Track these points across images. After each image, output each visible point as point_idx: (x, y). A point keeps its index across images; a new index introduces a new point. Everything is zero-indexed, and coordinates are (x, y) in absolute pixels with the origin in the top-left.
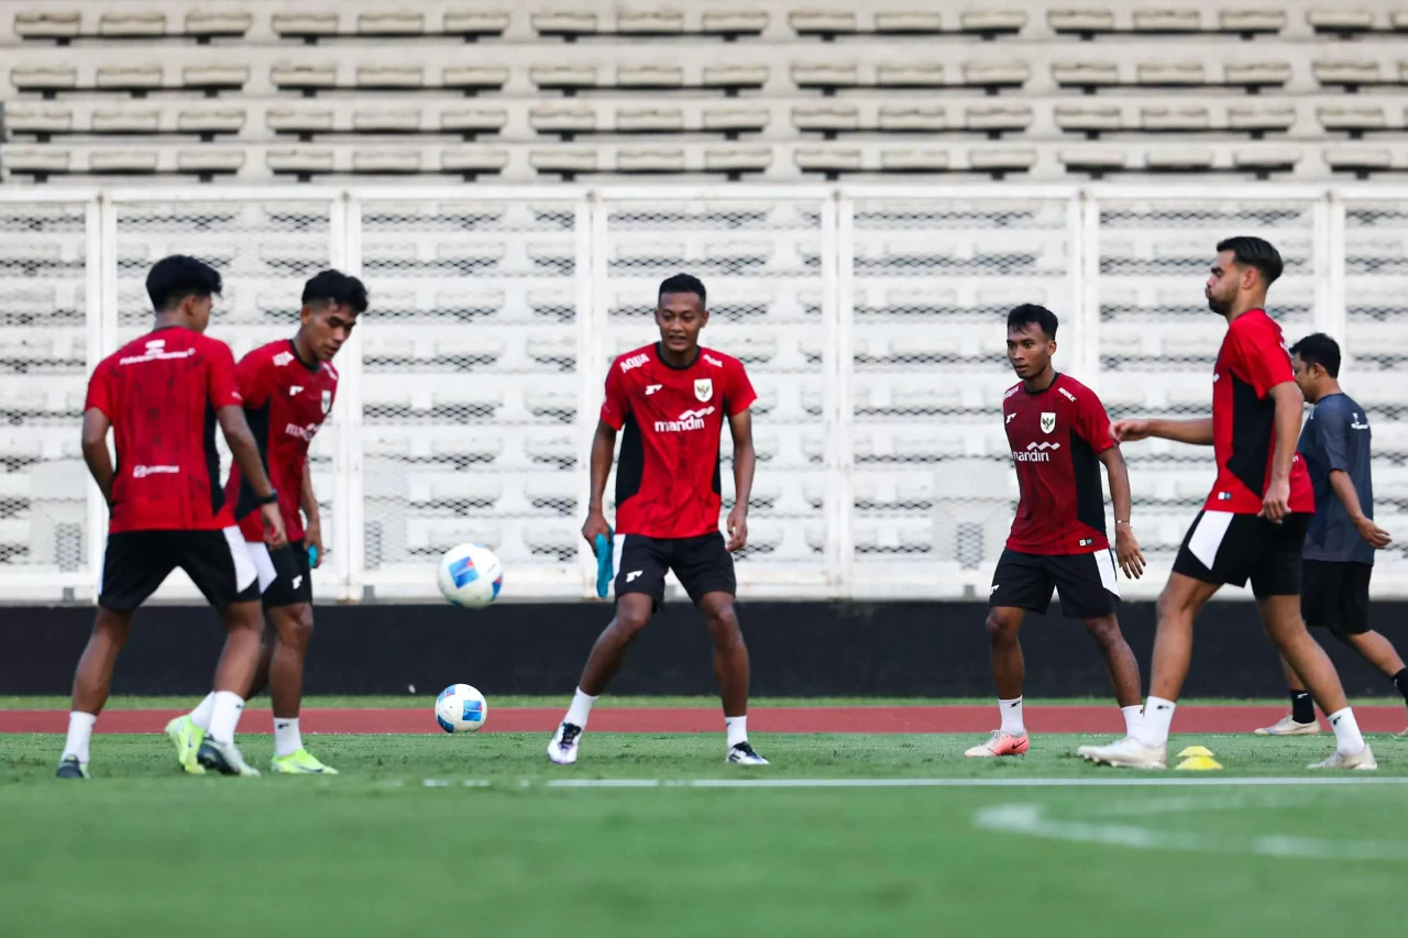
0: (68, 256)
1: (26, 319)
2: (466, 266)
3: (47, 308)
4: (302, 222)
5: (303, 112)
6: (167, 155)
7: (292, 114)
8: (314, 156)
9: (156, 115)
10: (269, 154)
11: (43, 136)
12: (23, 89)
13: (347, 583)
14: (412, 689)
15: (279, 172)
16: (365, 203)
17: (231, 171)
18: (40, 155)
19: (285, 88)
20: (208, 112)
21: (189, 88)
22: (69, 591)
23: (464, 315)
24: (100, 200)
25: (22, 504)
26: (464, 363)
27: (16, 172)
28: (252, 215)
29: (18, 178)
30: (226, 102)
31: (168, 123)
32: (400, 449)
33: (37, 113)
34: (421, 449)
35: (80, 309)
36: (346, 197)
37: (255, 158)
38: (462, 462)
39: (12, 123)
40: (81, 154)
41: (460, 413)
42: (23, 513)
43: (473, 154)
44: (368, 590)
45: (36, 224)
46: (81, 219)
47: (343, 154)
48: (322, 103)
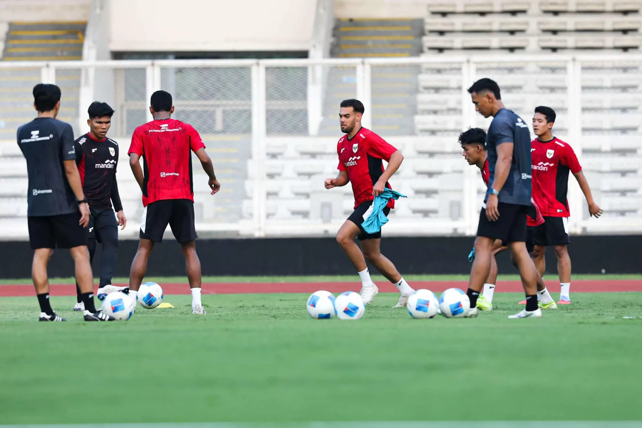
0: (453, 84)
1: (435, 112)
2: (624, 89)
3: (444, 107)
4: (553, 70)
5: (553, 22)
6: (495, 41)
7: (548, 23)
8: (558, 41)
9: (490, 24)
10: (540, 41)
11: (442, 33)
12: (434, 13)
13: (575, 225)
14: (603, 271)
15: (544, 48)
16: (582, 62)
17: (522, 48)
18: (440, 41)
19: (546, 12)
20: (513, 22)
21: (504, 12)
22: (455, 230)
23: (624, 110)
24: (468, 61)
25: (435, 192)
26: (624, 130)
27: (431, 49)
28: (532, 67)
29: (432, 51)
30: (519, 18)
31: (495, 27)
32: (597, 168)
33: (439, 23)
34: (606, 168)
35: (459, 107)
36: (574, 60)
37: (533, 42)
38: (624, 173)
39: (428, 27)
40: (458, 41)
41: (623, 152)
42: (435, 196)
43: (627, 40)
44: (584, 229)
45: (439, 71)
46: (459, 69)
47: (571, 40)
48: (561, 18)
